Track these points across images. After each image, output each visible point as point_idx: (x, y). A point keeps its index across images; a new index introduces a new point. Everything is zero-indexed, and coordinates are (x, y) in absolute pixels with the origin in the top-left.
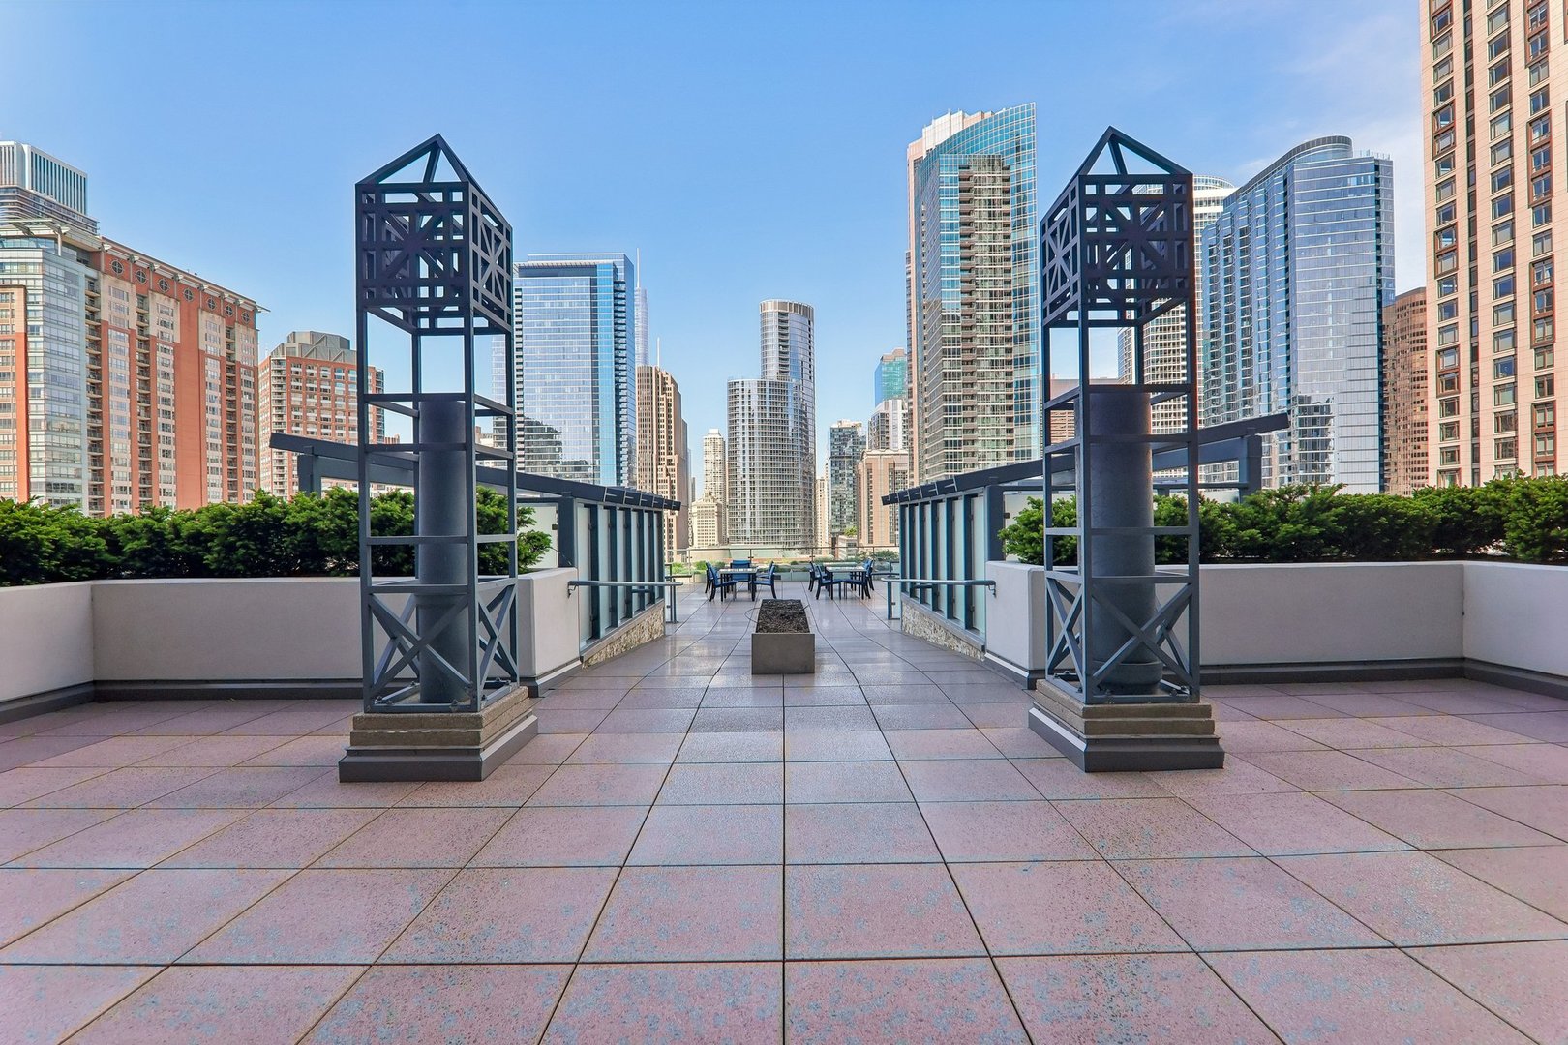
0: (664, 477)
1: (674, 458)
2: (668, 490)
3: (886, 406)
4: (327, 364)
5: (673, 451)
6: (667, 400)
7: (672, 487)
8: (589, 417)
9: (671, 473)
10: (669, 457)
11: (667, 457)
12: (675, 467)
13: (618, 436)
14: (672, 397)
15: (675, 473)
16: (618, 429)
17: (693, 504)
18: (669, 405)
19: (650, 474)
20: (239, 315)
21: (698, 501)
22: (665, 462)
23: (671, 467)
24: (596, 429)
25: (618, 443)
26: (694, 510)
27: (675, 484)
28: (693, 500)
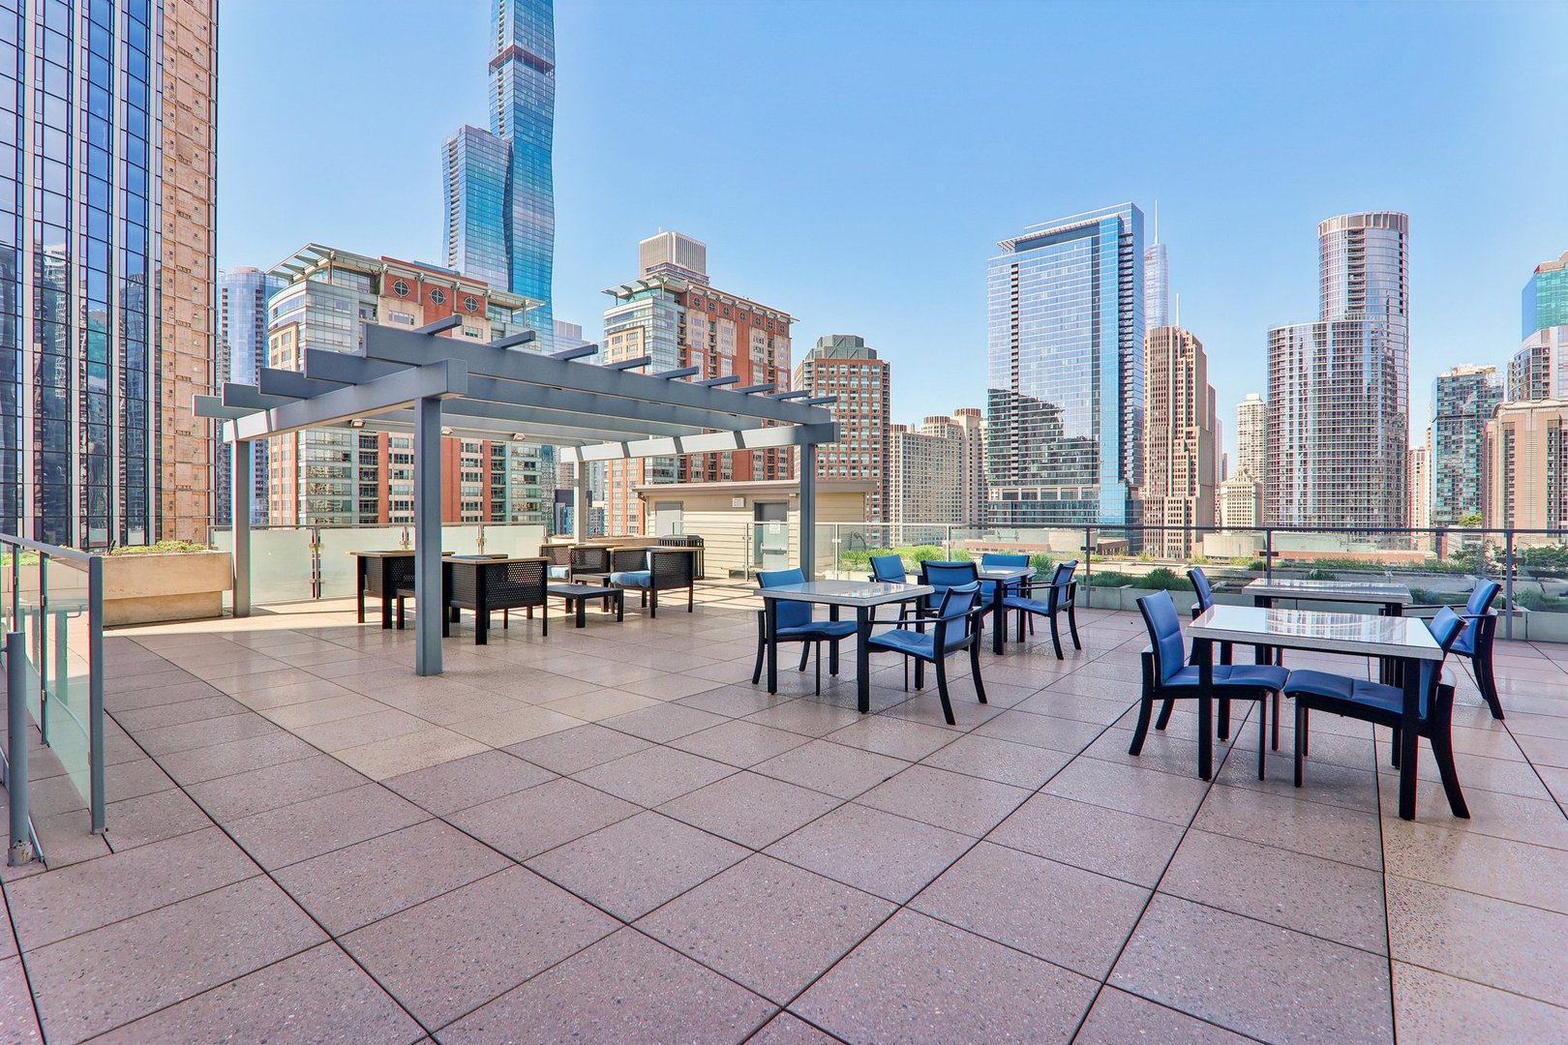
0: (1182, 453)
1: (1196, 430)
2: (1187, 467)
3: (1545, 336)
4: (844, 362)
5: (1194, 422)
6: (1187, 363)
7: (1192, 464)
8: (1087, 389)
9: (1190, 448)
10: (1189, 429)
11: (1185, 429)
12: (1197, 441)
13: (1122, 408)
14: (1194, 360)
15: (1197, 447)
16: (1122, 400)
17: (1222, 483)
18: (1189, 369)
19: (1163, 449)
20: (777, 327)
21: (1230, 481)
22: (1184, 435)
23: (1191, 441)
24: (1096, 402)
25: (1122, 415)
26: (1224, 490)
27: (1196, 461)
28: (1224, 479)
